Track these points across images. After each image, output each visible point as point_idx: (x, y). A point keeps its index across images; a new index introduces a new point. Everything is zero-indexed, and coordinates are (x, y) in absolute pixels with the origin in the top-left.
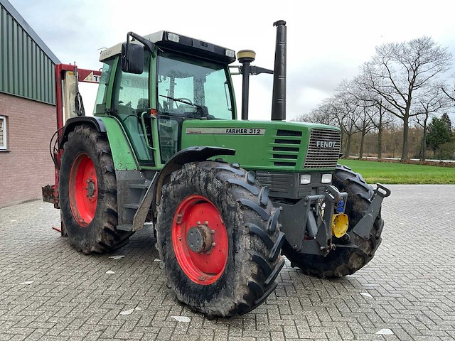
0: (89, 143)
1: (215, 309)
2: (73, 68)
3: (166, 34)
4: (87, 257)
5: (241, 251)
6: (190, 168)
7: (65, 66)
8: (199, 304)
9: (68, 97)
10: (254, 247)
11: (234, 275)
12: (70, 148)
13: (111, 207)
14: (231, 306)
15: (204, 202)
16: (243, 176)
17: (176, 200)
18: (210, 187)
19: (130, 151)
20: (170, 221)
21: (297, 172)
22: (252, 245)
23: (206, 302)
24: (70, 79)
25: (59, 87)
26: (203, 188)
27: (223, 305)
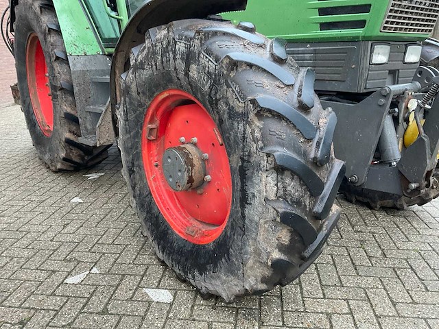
1: (211, 288)
4: (55, 176)
5: (256, 202)
6: (158, 37)
8: (186, 273)
10: (284, 196)
11: (244, 244)
13: (69, 110)
14: (237, 289)
15: (188, 102)
16: (261, 46)
17: (142, 99)
18: (194, 73)
19: (89, 26)
20: (137, 135)
21: (366, 39)
22: (281, 192)
23: (196, 273)
26: (181, 76)
27: (225, 285)
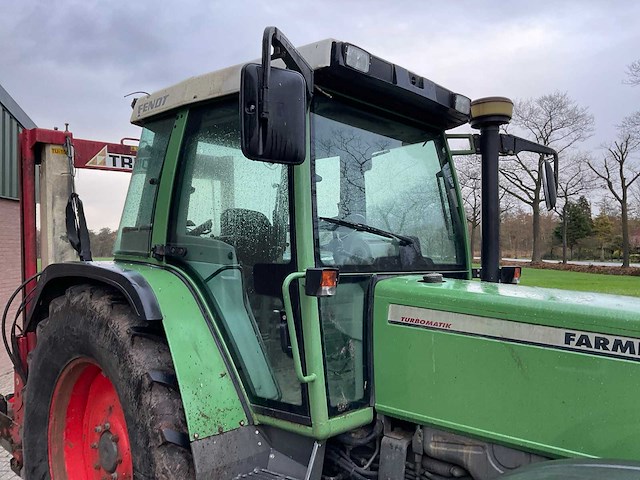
0: (107, 345)
2: (62, 139)
3: (338, 49)
7: (45, 132)
9: (49, 204)
12: (52, 342)
24: (54, 161)
25: (29, 182)
